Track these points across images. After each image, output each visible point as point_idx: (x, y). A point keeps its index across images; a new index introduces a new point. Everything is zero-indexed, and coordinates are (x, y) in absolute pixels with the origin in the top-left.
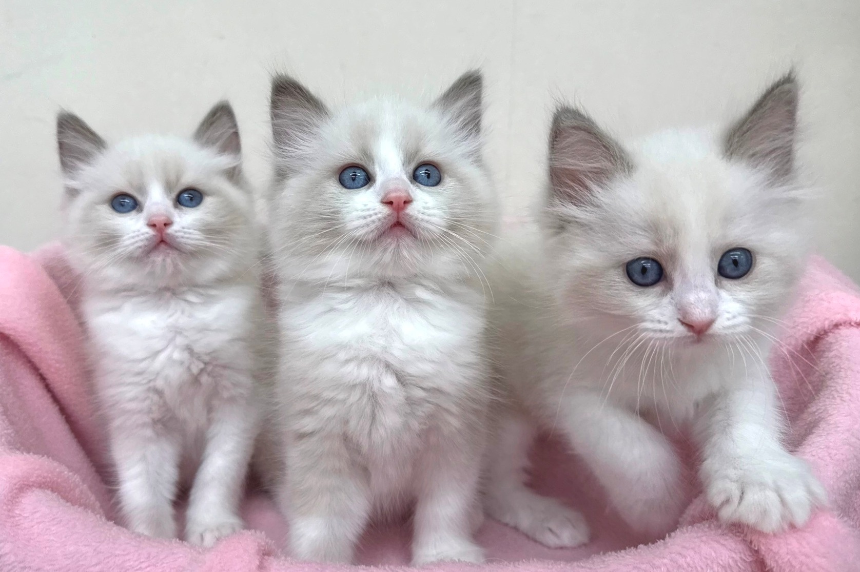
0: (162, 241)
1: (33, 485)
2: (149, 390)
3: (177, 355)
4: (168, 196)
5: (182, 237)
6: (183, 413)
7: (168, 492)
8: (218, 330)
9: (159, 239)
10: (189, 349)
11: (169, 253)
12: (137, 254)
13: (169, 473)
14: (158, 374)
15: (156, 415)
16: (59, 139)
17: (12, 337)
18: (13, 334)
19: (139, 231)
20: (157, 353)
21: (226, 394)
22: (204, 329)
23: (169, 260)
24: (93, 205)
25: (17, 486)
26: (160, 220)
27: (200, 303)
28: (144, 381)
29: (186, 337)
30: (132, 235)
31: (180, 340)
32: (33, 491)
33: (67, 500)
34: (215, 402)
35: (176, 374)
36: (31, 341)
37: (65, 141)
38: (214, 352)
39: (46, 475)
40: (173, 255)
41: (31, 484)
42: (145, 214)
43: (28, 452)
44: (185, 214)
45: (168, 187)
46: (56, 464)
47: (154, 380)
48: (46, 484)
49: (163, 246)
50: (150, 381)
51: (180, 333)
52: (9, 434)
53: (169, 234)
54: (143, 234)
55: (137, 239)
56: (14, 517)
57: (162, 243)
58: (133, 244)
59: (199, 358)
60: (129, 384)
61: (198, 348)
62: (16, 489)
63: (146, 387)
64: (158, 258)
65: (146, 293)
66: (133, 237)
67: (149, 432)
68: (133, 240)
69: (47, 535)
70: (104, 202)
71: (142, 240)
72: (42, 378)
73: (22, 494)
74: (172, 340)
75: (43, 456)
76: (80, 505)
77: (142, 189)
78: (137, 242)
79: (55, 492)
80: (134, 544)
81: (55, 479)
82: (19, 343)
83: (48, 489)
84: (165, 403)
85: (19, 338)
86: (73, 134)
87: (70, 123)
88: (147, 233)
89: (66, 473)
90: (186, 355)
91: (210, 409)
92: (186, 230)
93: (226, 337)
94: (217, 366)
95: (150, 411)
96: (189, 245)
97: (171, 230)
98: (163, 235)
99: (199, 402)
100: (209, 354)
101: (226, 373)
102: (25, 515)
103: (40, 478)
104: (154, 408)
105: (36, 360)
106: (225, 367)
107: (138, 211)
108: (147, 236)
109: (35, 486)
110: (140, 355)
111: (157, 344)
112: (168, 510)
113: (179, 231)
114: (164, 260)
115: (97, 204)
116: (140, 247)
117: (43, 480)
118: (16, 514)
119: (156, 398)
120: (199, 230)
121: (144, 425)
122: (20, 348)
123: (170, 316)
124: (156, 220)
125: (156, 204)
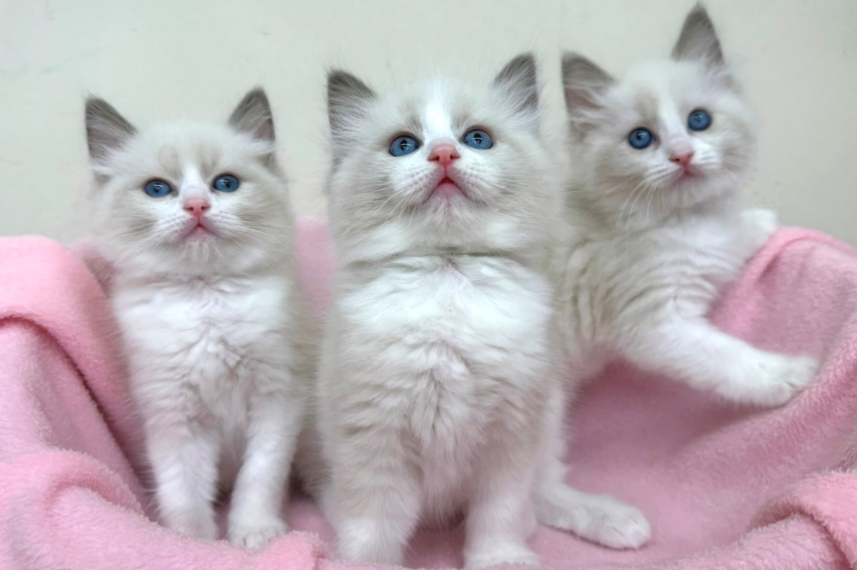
0: (200, 225)
1: (72, 484)
2: (183, 385)
3: (212, 348)
4: (204, 180)
5: (220, 222)
6: (220, 410)
7: (207, 493)
8: (254, 322)
9: (197, 223)
10: (223, 341)
11: (205, 238)
12: (172, 239)
13: (208, 474)
14: (192, 368)
15: (192, 412)
16: (87, 125)
17: (50, 330)
18: (52, 327)
19: (175, 215)
20: (191, 346)
21: (264, 389)
22: (238, 321)
23: (206, 245)
24: (126, 190)
25: (55, 484)
26: (197, 203)
27: (235, 293)
28: (178, 377)
29: (219, 328)
30: (167, 219)
31: (214, 333)
32: (73, 490)
33: (108, 499)
34: (254, 400)
35: (212, 368)
36: (70, 335)
37: (94, 127)
38: (250, 344)
39: (86, 472)
40: (211, 239)
41: (71, 482)
42: (180, 197)
43: (67, 449)
44: (222, 198)
45: (205, 170)
46: (96, 461)
47: (189, 374)
48: (86, 483)
49: (200, 230)
50: (184, 376)
51: (214, 325)
52: (46, 431)
53: (206, 218)
54: (179, 218)
55: (173, 223)
56: (52, 516)
57: (199, 227)
58: (168, 228)
59: (234, 351)
60: (163, 380)
61: (232, 341)
62: (56, 486)
63: (179, 383)
64: (194, 243)
65: (180, 282)
66: (168, 222)
67: (184, 431)
68: (168, 225)
69: (87, 535)
70: (137, 188)
71: (178, 224)
72: (81, 375)
73: (61, 492)
74: (207, 331)
75: (83, 453)
76: (122, 505)
77: (178, 173)
78: (172, 226)
79: (95, 491)
80: (180, 545)
81: (96, 477)
82: (57, 338)
83: (88, 487)
84: (200, 399)
85: (57, 331)
86: (102, 120)
87: (99, 109)
88: (184, 217)
89: (107, 471)
90: (220, 348)
91: (249, 407)
92: (223, 214)
93: (262, 328)
94: (253, 359)
95: (185, 408)
96: (227, 230)
97: (208, 214)
98: (201, 219)
99: (237, 398)
100: (244, 347)
101: (262, 366)
102: (65, 514)
103: (80, 476)
104: (189, 405)
105: (74, 355)
106: (260, 361)
107: (173, 194)
108: (183, 220)
109: (74, 484)
110: (173, 348)
111: (191, 337)
112: (208, 512)
113: (217, 215)
114: (201, 245)
115: (130, 189)
116: (176, 232)
117: (84, 478)
118: (55, 513)
119: (190, 394)
120: (238, 216)
121: (180, 423)
122: (58, 342)
123: (204, 306)
124: (192, 203)
125: (193, 187)
